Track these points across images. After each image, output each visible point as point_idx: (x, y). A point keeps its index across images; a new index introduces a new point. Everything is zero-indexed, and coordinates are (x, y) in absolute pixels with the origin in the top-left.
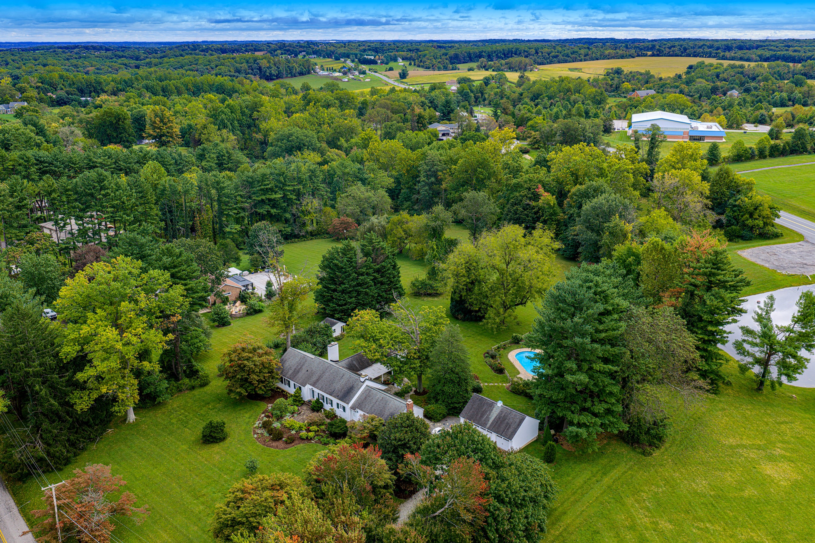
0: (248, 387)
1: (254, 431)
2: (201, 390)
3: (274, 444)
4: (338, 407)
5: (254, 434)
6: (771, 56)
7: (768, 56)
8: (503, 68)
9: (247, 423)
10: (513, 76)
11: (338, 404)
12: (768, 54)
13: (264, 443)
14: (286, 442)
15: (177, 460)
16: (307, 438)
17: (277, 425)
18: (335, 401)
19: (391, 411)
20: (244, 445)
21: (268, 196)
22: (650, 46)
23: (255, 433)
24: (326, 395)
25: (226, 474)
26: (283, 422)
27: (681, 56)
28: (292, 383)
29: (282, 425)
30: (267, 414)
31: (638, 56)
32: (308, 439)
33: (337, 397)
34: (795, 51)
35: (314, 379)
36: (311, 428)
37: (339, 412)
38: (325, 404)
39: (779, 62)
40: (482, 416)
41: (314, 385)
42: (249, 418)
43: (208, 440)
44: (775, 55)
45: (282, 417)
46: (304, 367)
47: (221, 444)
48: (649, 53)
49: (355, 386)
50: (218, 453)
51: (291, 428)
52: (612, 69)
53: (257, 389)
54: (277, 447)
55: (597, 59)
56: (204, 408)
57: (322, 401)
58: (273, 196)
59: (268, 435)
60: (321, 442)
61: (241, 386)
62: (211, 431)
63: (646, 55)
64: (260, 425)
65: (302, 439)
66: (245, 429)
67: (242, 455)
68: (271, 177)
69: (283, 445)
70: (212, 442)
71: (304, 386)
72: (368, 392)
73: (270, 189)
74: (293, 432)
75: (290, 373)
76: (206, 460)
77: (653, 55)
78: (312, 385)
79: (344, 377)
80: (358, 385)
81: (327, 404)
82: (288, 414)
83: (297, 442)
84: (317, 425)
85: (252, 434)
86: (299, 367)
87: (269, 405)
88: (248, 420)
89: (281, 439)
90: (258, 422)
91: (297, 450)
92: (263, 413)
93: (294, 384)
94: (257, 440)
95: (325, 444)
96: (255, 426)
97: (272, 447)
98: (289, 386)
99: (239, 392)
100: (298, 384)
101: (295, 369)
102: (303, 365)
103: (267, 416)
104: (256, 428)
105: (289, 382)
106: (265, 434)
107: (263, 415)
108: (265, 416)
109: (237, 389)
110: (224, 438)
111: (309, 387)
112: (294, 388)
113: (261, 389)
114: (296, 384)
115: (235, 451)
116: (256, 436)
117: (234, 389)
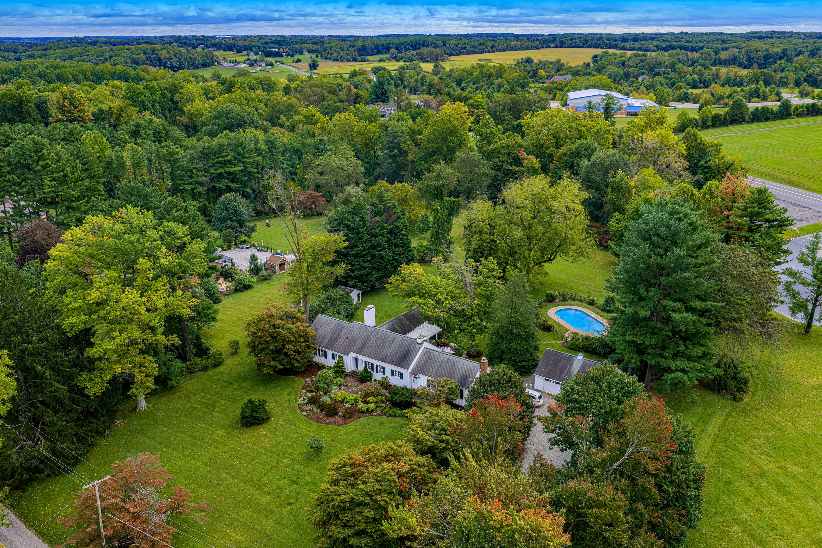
0: (283, 359)
1: (299, 408)
2: (216, 370)
3: (330, 420)
4: (393, 375)
5: (301, 412)
6: (667, 47)
7: (664, 46)
8: (414, 58)
9: (289, 401)
10: (427, 67)
11: (393, 371)
12: (664, 45)
13: (318, 420)
14: (344, 417)
15: (216, 448)
16: (367, 410)
17: (326, 399)
18: (389, 367)
19: (462, 372)
20: (295, 425)
21: (227, 169)
22: (551, 39)
23: (302, 410)
24: (375, 362)
25: (283, 458)
26: (332, 395)
27: (583, 47)
28: (329, 353)
29: (332, 399)
30: (309, 389)
31: (543, 47)
32: (369, 412)
33: (392, 363)
34: (688, 42)
35: (358, 345)
36: (368, 400)
37: (395, 381)
38: (374, 373)
39: (678, 50)
40: (561, 372)
41: (359, 352)
42: (289, 395)
43: (250, 422)
44: (670, 45)
45: (329, 391)
46: (342, 334)
47: (265, 425)
48: (552, 45)
49: (412, 348)
50: (265, 436)
51: (344, 401)
52: (522, 59)
53: (293, 361)
54: (335, 424)
55: (504, 51)
56: (229, 389)
57: (369, 370)
58: (233, 169)
59: (319, 411)
60: (385, 414)
61: (274, 359)
62: (253, 411)
63: (550, 47)
64: (306, 401)
65: (361, 412)
66: (288, 408)
67: (295, 436)
68: (229, 148)
69: (342, 421)
70: (254, 424)
71: (347, 355)
72: (428, 354)
73: (229, 161)
74: (348, 405)
75: (326, 341)
76: (254, 445)
77: (556, 47)
78: (355, 352)
79: (395, 340)
80: (415, 347)
81: (377, 372)
82: (335, 387)
83: (356, 416)
84: (374, 396)
85: (299, 411)
86: (336, 334)
87: (307, 380)
88: (288, 397)
89: (336, 414)
90: (301, 399)
91: (360, 424)
92: (303, 388)
93: (333, 354)
94: (308, 418)
95: (390, 415)
96: (299, 402)
97: (329, 423)
98: (326, 357)
99: (273, 366)
100: (338, 354)
101: (331, 337)
102: (341, 332)
103: (311, 391)
104: (301, 404)
105: (325, 352)
106: (316, 410)
107: (304, 391)
108: (307, 391)
109: (270, 362)
110: (268, 419)
111: (352, 355)
112: (333, 358)
113: (297, 360)
114: (335, 353)
115: (285, 431)
116: (304, 413)
117: (266, 363)
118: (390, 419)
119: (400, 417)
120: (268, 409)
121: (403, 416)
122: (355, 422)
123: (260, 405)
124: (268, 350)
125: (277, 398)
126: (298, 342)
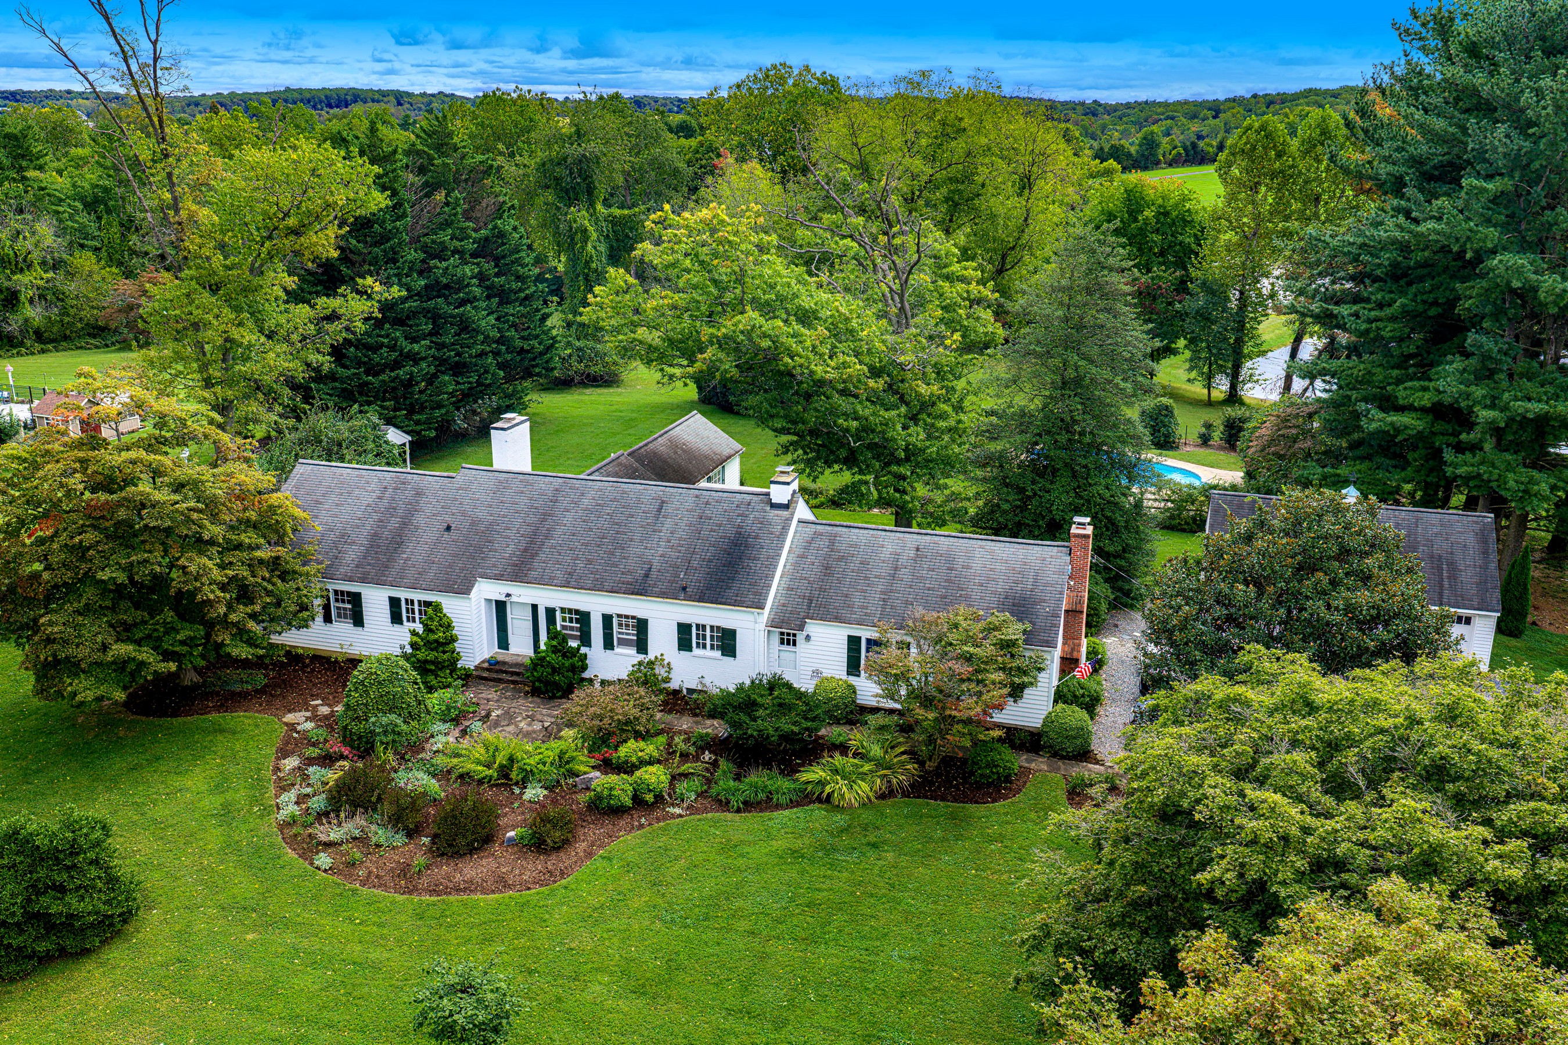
0: (171, 629)
1: (292, 841)
3: (474, 869)
4: (685, 644)
5: (307, 854)
9: (226, 813)
11: (684, 630)
13: (405, 880)
14: (537, 846)
16: (636, 799)
17: (416, 781)
18: (666, 616)
20: (288, 924)
23: (309, 847)
24: (600, 603)
26: (441, 761)
28: (375, 600)
29: (443, 775)
30: (313, 752)
32: (648, 805)
33: (681, 592)
35: (507, 549)
36: (623, 751)
37: (691, 670)
38: (596, 651)
41: (514, 572)
42: (218, 788)
43: (21, 954)
45: (416, 748)
46: (419, 519)
47: (116, 954)
49: (750, 524)
50: (125, 1012)
51: (508, 776)
53: (223, 637)
54: (503, 884)
57: (573, 644)
59: (399, 839)
60: (723, 804)
61: (125, 632)
62: (36, 889)
64: (318, 803)
65: (609, 812)
66: (230, 847)
67: (307, 981)
69: (533, 866)
70: (45, 960)
71: (464, 590)
72: (823, 543)
74: (534, 792)
75: (351, 555)
78: (499, 577)
79: (668, 509)
80: (763, 523)
81: (608, 644)
82: (439, 726)
83: (591, 832)
84: (638, 736)
85: (291, 854)
86: (394, 523)
87: (290, 718)
88: (218, 800)
89: (488, 840)
90: (292, 795)
91: (628, 867)
92: (284, 753)
93: (394, 602)
94: (350, 877)
95: (748, 806)
96: (283, 814)
97: (469, 887)
98: (358, 620)
99: (121, 665)
100: (417, 596)
101: (375, 536)
102: (412, 510)
103: (327, 760)
104: (292, 822)
105: (356, 599)
106: (380, 834)
107: (291, 763)
108: (310, 761)
109: (105, 648)
110: (126, 917)
111: (487, 590)
112: (396, 618)
113: (241, 633)
114: (402, 594)
115: (244, 970)
116: (324, 860)
117: (83, 652)
118: (752, 820)
119: (793, 804)
120: (123, 868)
121: (806, 798)
122: (596, 863)
123: (74, 850)
124: (90, 594)
125: (161, 812)
126: (239, 546)
